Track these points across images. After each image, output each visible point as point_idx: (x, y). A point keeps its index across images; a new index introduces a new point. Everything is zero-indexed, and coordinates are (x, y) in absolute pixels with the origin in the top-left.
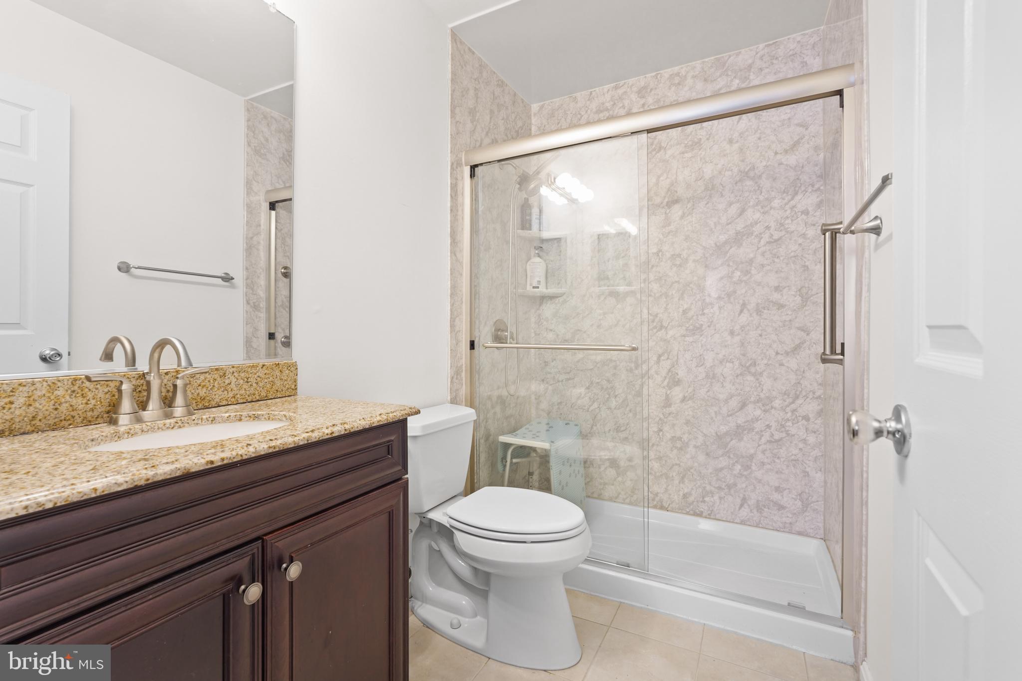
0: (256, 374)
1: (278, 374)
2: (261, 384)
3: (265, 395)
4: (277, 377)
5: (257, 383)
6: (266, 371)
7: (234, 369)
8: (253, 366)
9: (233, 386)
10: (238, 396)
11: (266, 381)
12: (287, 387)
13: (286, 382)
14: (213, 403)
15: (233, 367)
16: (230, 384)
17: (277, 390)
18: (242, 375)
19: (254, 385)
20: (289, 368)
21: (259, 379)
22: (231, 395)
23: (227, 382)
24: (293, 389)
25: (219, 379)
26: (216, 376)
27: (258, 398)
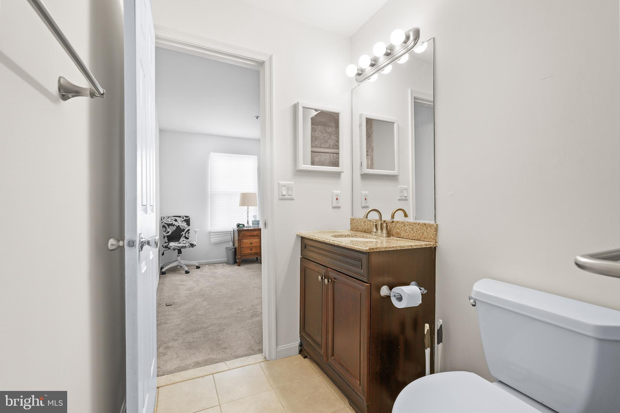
0: (416, 227)
1: (425, 229)
2: (418, 233)
3: (420, 238)
4: (425, 231)
5: (416, 232)
6: (420, 227)
7: (408, 224)
8: (415, 223)
9: (408, 231)
10: (409, 236)
11: (420, 231)
12: (430, 236)
13: (429, 234)
14: (402, 236)
15: (408, 223)
16: (407, 230)
17: (425, 237)
18: (411, 227)
19: (415, 232)
20: (431, 227)
21: (417, 230)
22: (407, 234)
23: (406, 228)
24: (432, 239)
25: (403, 227)
26: (402, 225)
27: (417, 239)
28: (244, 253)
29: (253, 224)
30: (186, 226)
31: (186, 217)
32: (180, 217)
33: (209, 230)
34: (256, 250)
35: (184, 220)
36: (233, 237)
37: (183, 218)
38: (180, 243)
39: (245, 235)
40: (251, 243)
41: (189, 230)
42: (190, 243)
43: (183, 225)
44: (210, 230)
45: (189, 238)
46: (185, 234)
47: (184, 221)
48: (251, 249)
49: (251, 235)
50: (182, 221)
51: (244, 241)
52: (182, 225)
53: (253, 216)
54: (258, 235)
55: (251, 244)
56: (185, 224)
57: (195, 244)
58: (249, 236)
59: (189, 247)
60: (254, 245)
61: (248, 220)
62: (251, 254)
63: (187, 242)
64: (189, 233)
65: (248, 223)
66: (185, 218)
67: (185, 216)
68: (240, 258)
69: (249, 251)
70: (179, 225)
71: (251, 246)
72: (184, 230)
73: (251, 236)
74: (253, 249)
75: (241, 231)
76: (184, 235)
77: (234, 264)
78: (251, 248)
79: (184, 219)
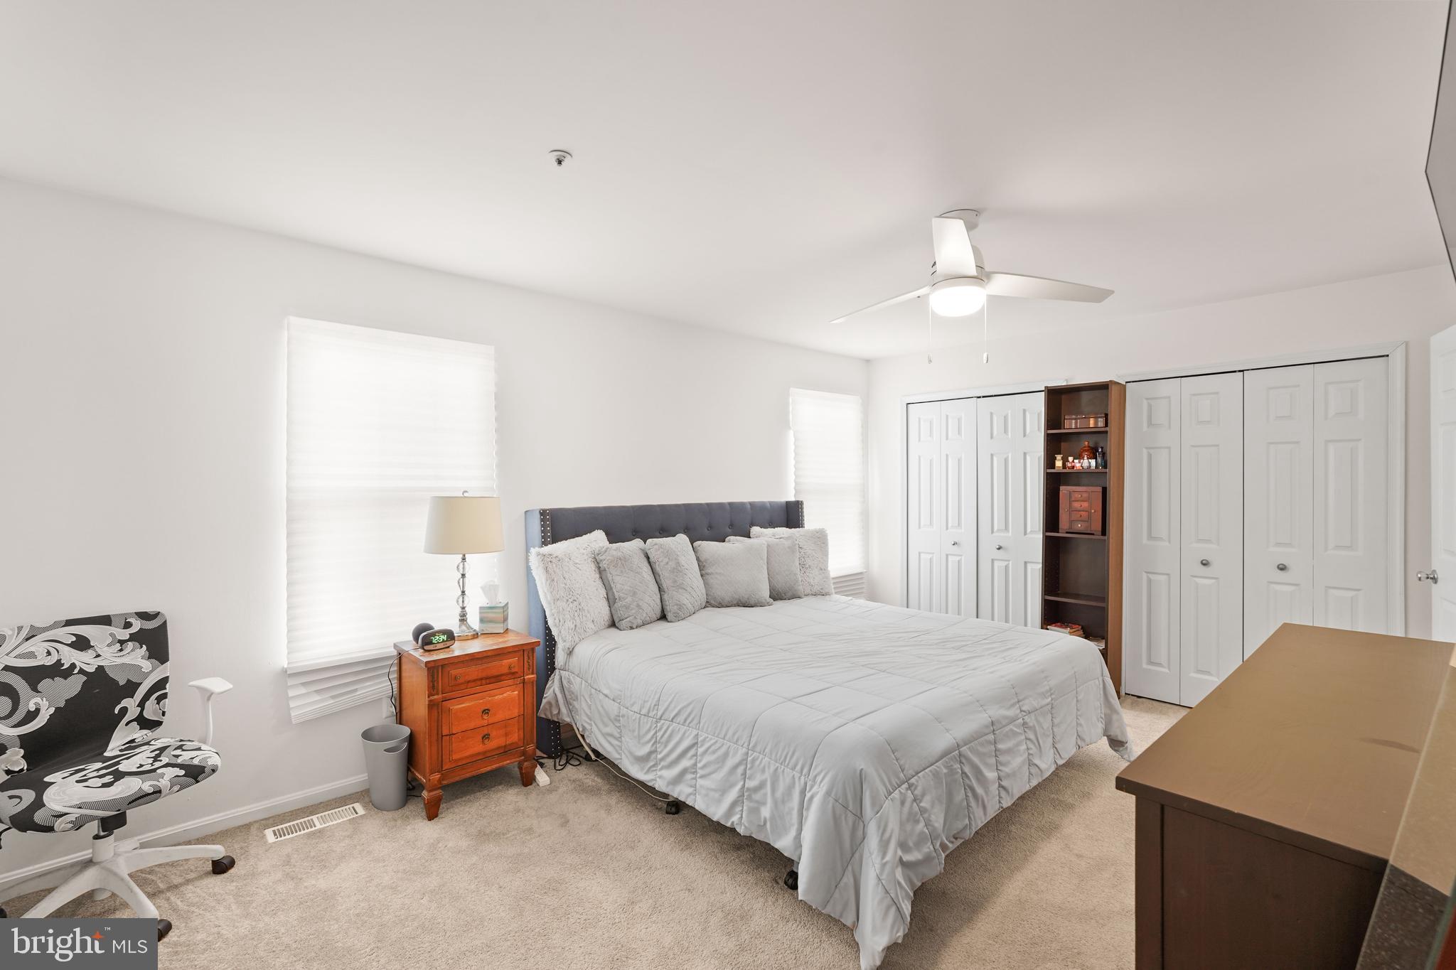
28: (455, 757)
29: (482, 621)
30: (146, 665)
31: (144, 616)
32: (105, 620)
33: (282, 660)
34: (506, 735)
35: (133, 638)
36: (395, 685)
37: (128, 625)
38: (119, 776)
39: (462, 680)
40: (486, 711)
41: (162, 683)
42: (181, 766)
43: (126, 660)
44: (286, 666)
45: (165, 719)
46: (142, 705)
47: (138, 638)
48: (486, 737)
49: (486, 678)
50: (122, 642)
51: (456, 706)
52: (119, 661)
53: (483, 588)
54: (514, 673)
55: (485, 717)
56: (137, 656)
57: (210, 762)
58: (479, 683)
59: (176, 788)
60: (500, 716)
61: (463, 608)
62: (485, 756)
63: (165, 760)
64: (164, 696)
65: (463, 618)
66: (137, 625)
67: (137, 614)
68: (440, 780)
69: (476, 747)
70: (100, 669)
71: (485, 723)
72: (131, 688)
73: (484, 682)
74: (493, 734)
75: (443, 666)
76: (133, 712)
77: (404, 805)
78: (485, 731)
79: (134, 630)
